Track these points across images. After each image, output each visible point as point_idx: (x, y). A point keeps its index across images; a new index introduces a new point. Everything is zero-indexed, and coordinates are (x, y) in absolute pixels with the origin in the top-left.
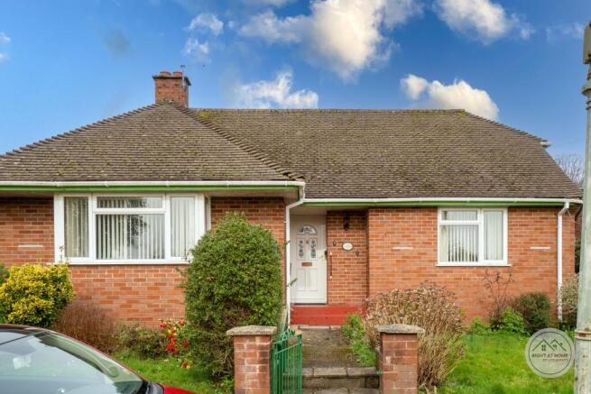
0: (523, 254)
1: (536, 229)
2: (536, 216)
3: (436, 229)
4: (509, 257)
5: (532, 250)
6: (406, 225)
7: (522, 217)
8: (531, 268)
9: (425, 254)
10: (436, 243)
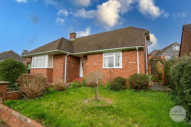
0: (127, 64)
1: (131, 57)
2: (131, 52)
3: (102, 58)
4: (123, 66)
5: (129, 63)
6: (95, 58)
7: (126, 53)
8: (129, 69)
9: (99, 65)
10: (102, 62)
